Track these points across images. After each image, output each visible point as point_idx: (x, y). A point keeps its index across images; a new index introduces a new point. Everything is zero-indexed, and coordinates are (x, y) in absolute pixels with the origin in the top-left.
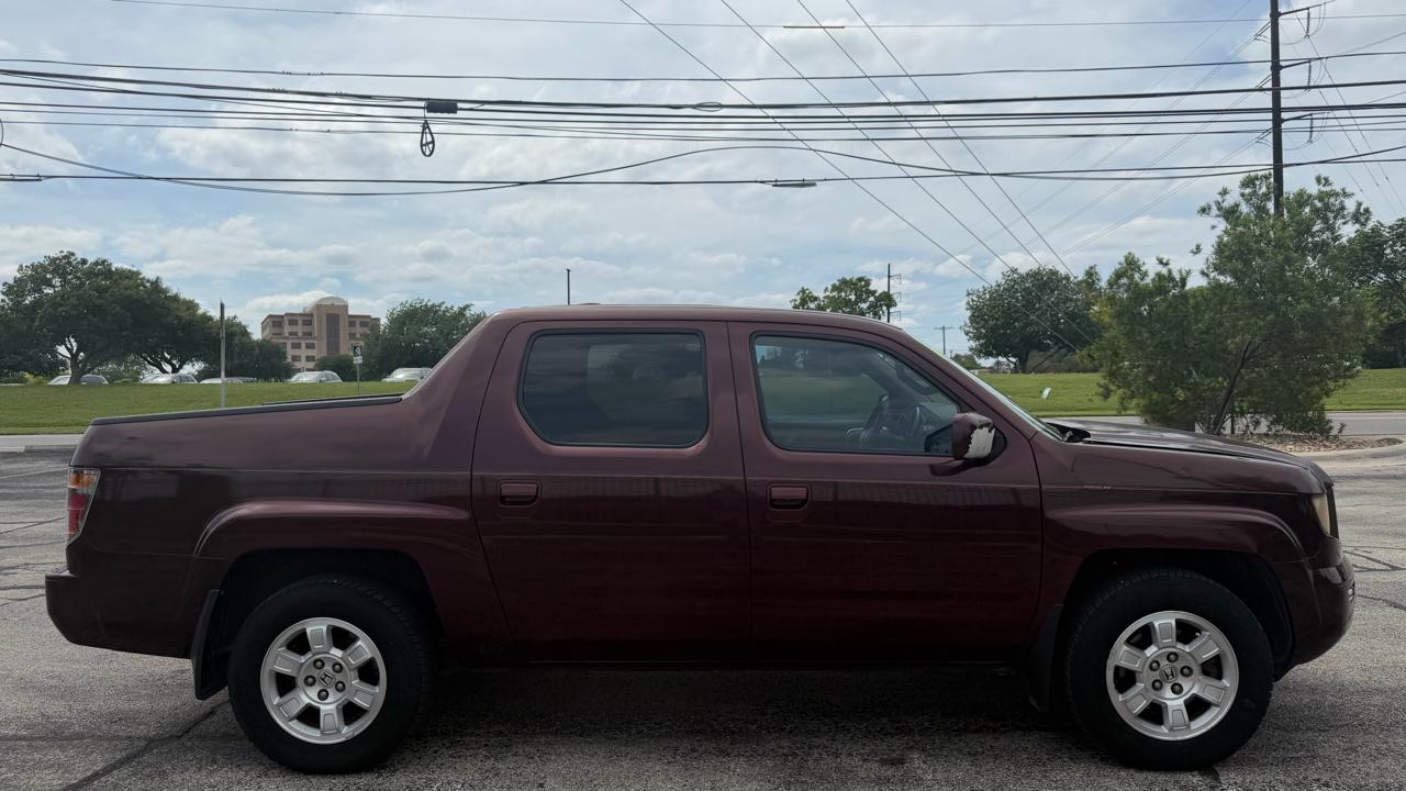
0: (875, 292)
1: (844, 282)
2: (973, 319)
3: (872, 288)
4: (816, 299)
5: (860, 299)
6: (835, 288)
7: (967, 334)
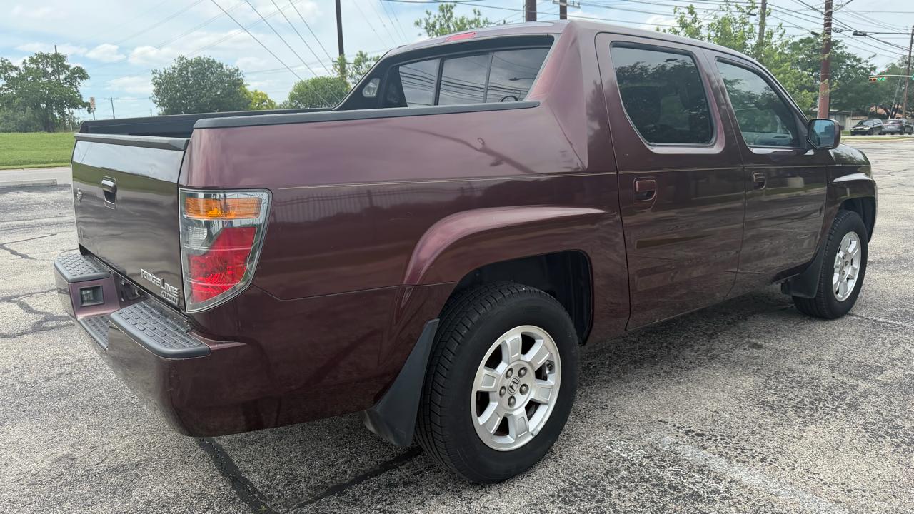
0: (68, 66)
1: (43, 57)
2: (157, 92)
3: (66, 63)
4: (16, 68)
5: (56, 72)
6: (32, 61)
7: (155, 102)
